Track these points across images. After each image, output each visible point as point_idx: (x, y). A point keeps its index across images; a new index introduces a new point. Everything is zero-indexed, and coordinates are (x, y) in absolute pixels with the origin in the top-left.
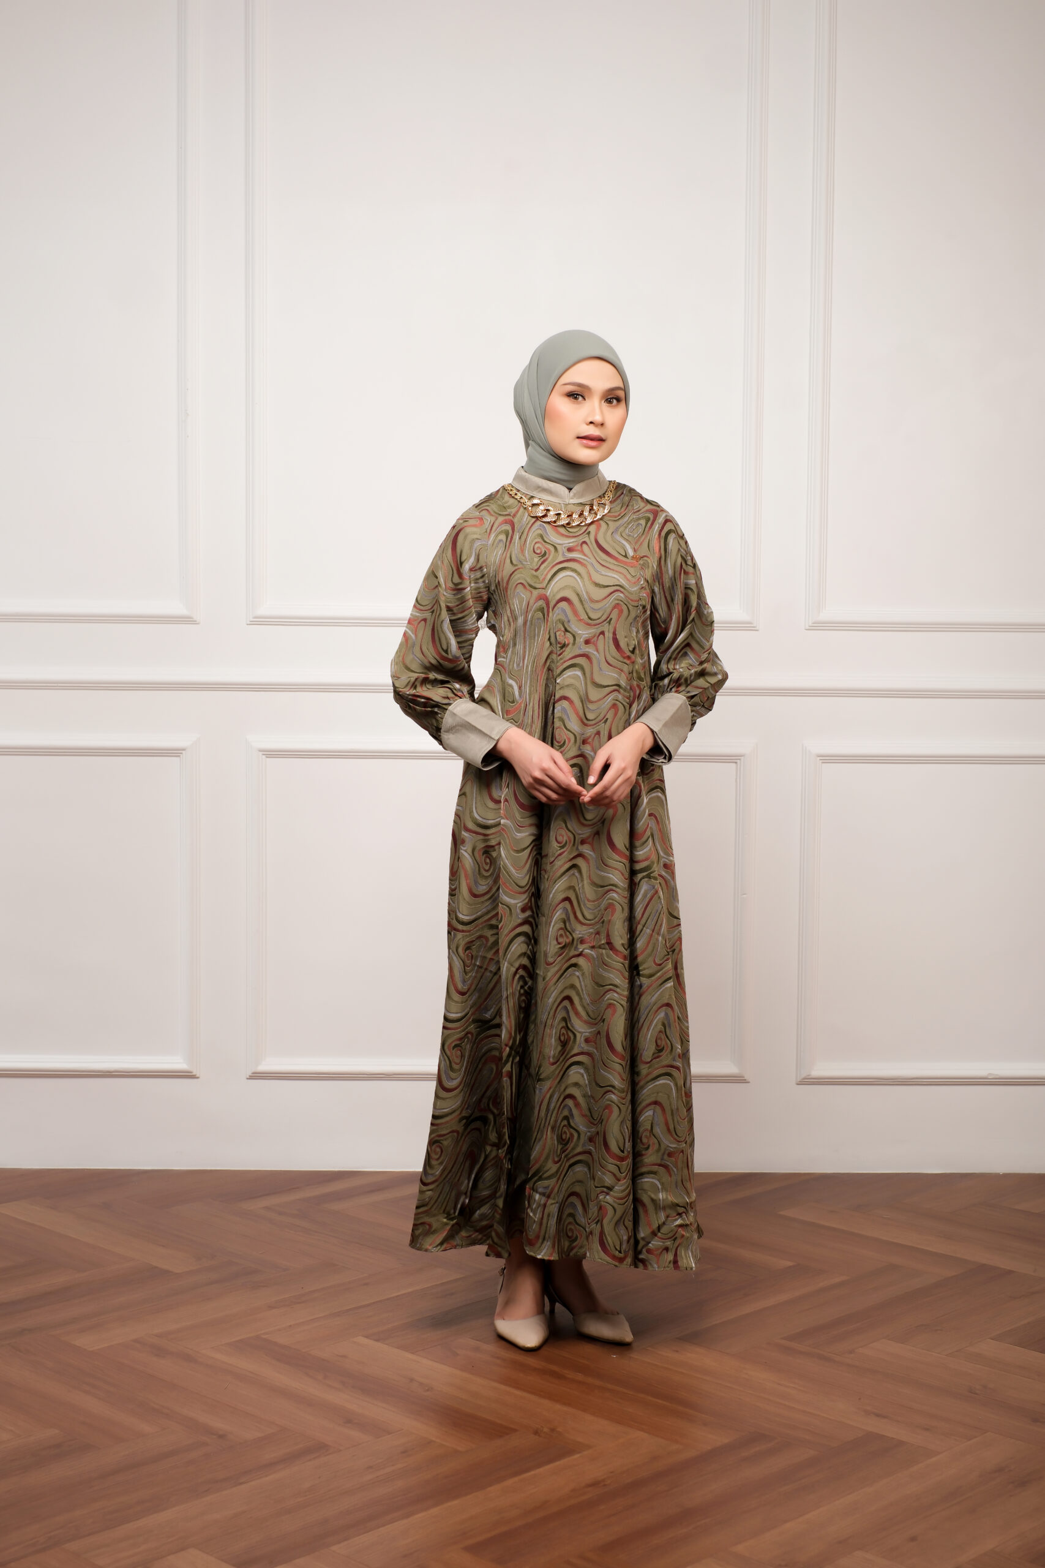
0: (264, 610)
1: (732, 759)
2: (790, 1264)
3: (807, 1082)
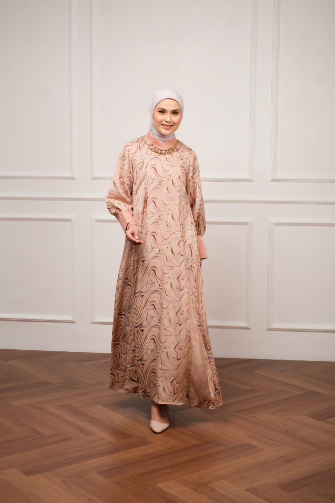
0: (96, 175)
1: (245, 224)
2: (249, 388)
3: (270, 330)
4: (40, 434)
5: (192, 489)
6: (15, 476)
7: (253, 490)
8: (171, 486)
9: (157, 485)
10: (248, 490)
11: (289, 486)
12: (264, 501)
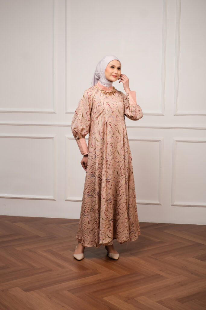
0: (68, 111)
1: (159, 141)
2: (160, 241)
3: (173, 205)
4: (34, 267)
5: (124, 301)
6: (18, 292)
7: (161, 302)
8: (111, 299)
9: (104, 298)
10: (158, 302)
11: (182, 300)
12: (167, 309)
